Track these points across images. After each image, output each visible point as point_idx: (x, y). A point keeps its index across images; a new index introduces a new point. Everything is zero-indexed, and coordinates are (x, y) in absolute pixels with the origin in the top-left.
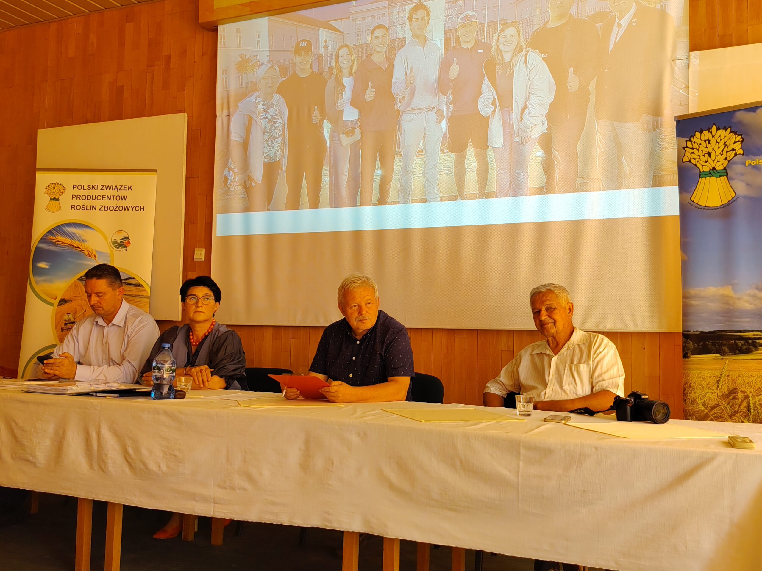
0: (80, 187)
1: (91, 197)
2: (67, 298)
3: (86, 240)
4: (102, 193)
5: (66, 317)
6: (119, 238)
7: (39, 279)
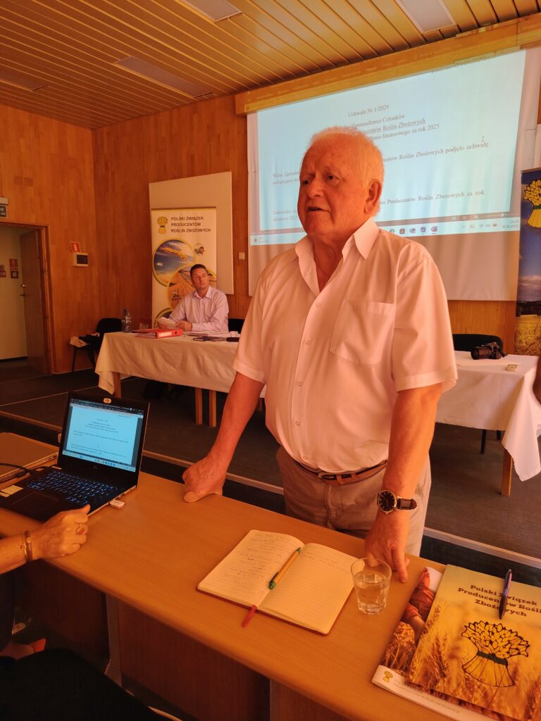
0: (175, 219)
1: (182, 224)
2: (173, 282)
3: (181, 250)
4: (187, 222)
5: (174, 293)
6: (198, 248)
7: (158, 272)
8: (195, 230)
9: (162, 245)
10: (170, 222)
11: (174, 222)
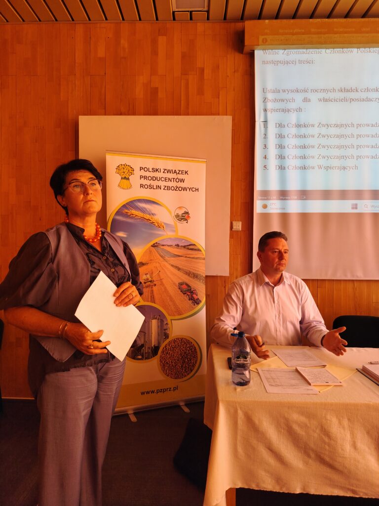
0: (146, 169)
1: (156, 178)
2: (144, 262)
3: (155, 214)
4: (164, 175)
6: (180, 212)
8: (176, 189)
9: (124, 206)
10: (138, 173)
11: (143, 173)
